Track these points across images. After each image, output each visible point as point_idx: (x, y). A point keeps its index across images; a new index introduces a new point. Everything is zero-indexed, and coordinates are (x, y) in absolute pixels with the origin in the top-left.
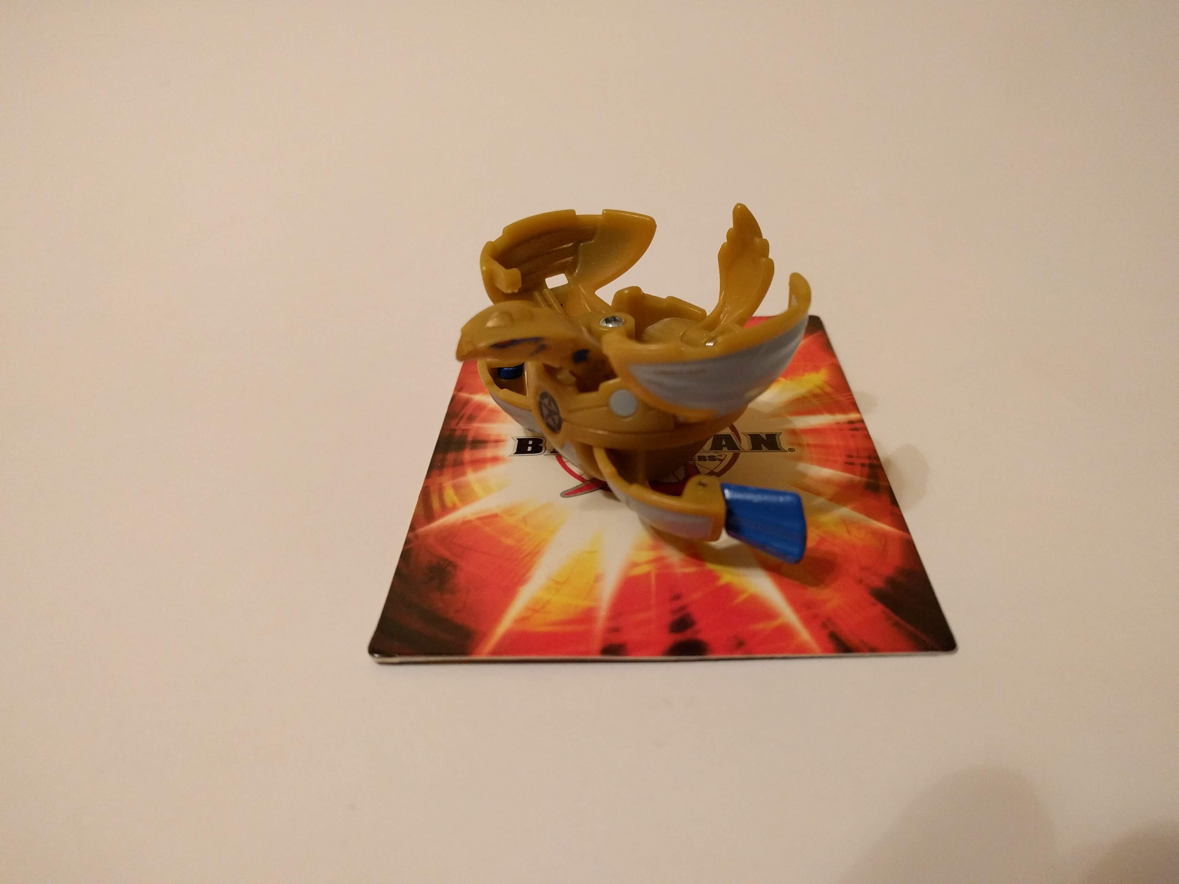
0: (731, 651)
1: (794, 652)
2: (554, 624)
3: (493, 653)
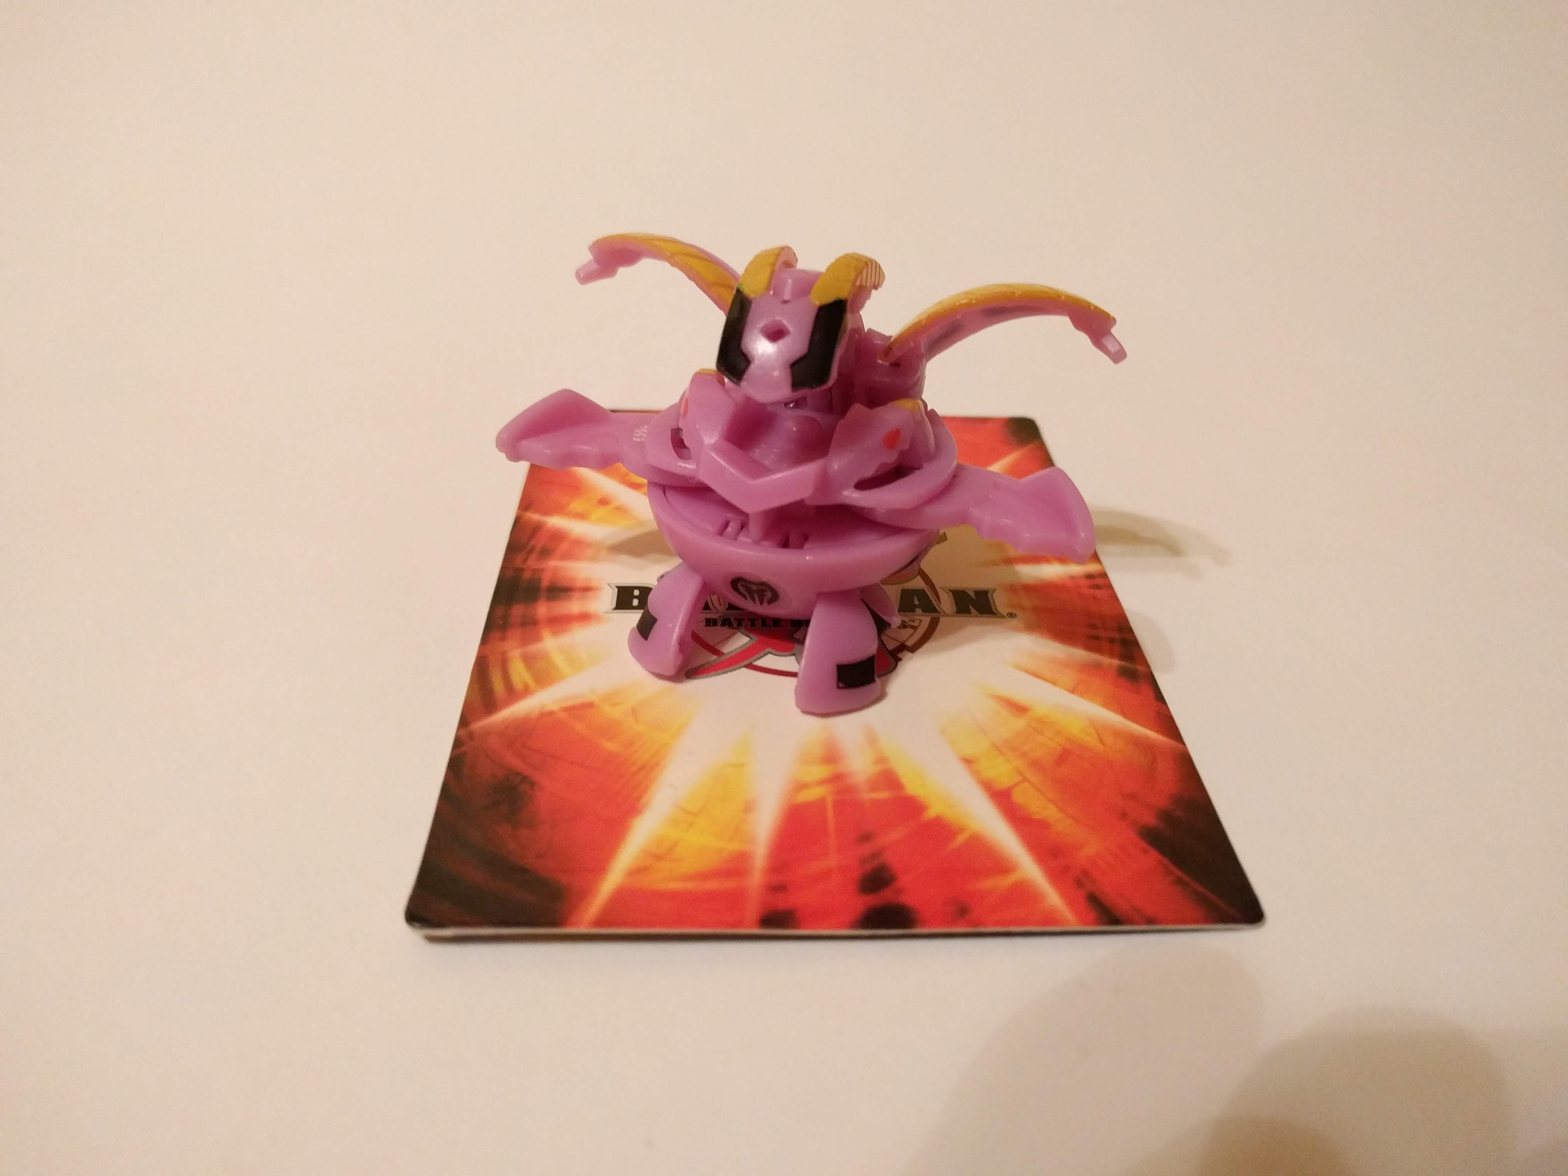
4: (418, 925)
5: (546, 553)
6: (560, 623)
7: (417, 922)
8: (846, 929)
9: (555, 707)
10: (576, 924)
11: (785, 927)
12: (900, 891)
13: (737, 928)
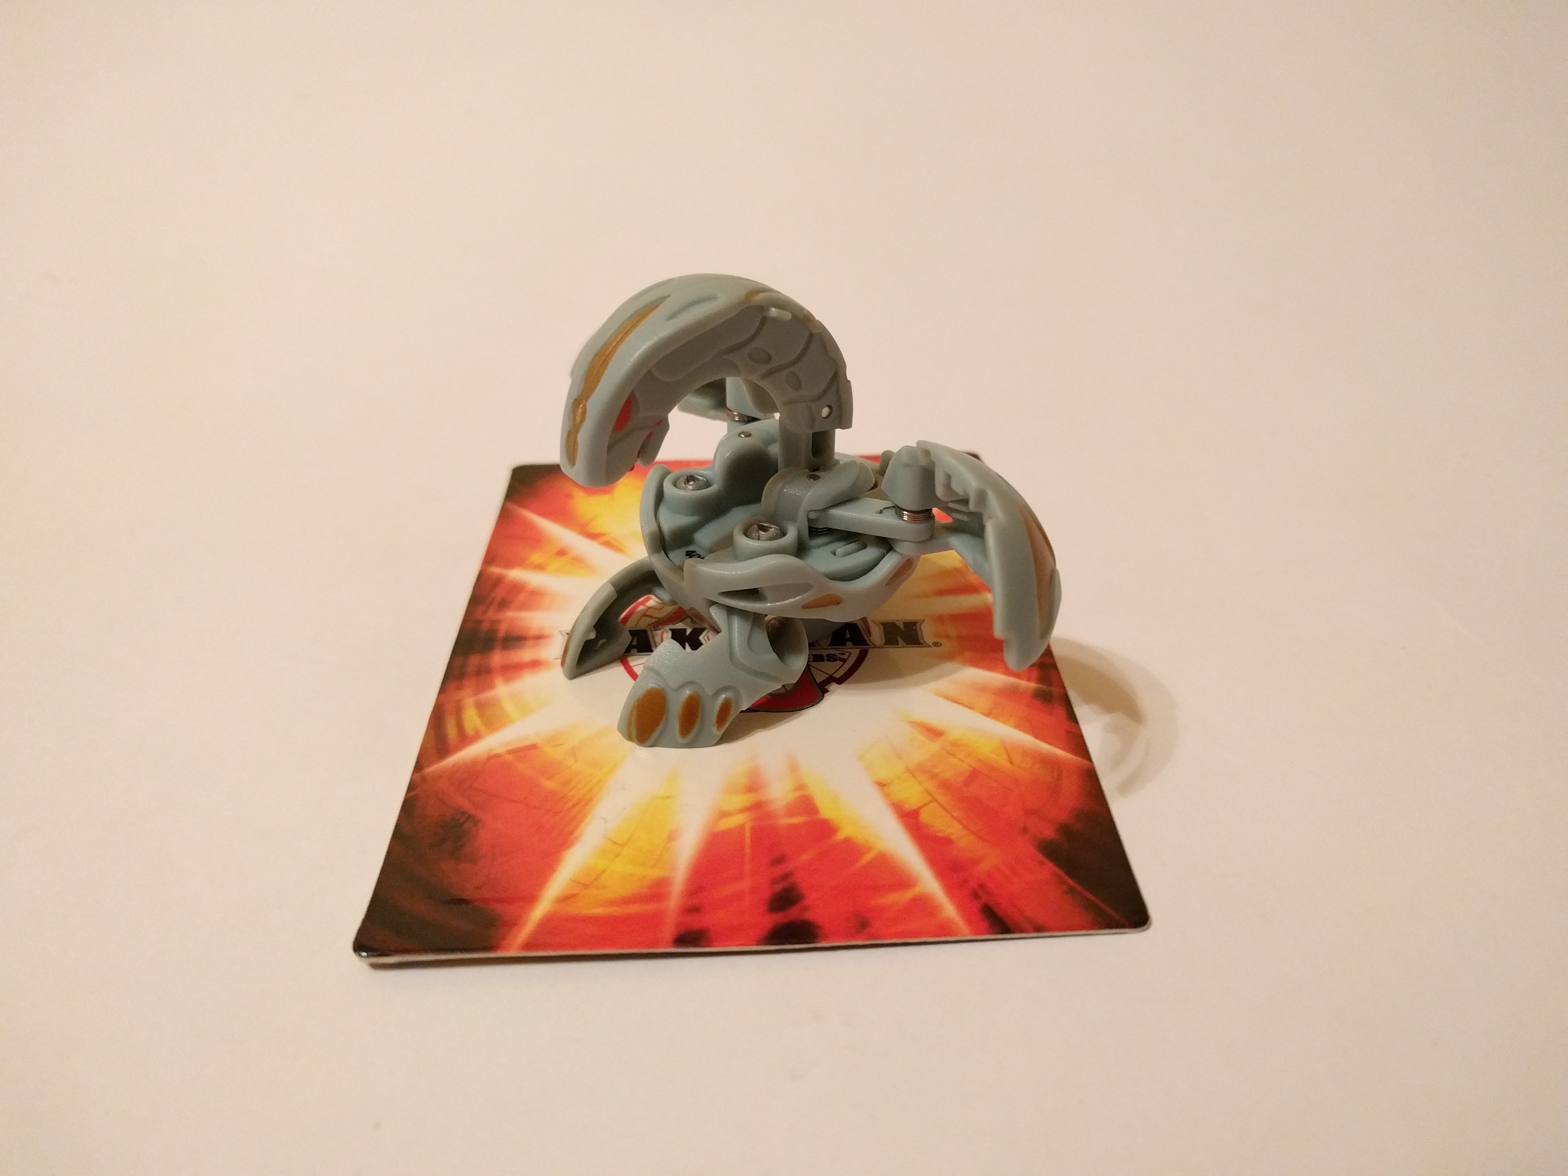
4: (364, 954)
5: (504, 605)
6: (513, 670)
7: (364, 951)
8: (757, 945)
9: (500, 750)
10: (506, 948)
11: (697, 945)
12: (806, 909)
13: (653, 947)
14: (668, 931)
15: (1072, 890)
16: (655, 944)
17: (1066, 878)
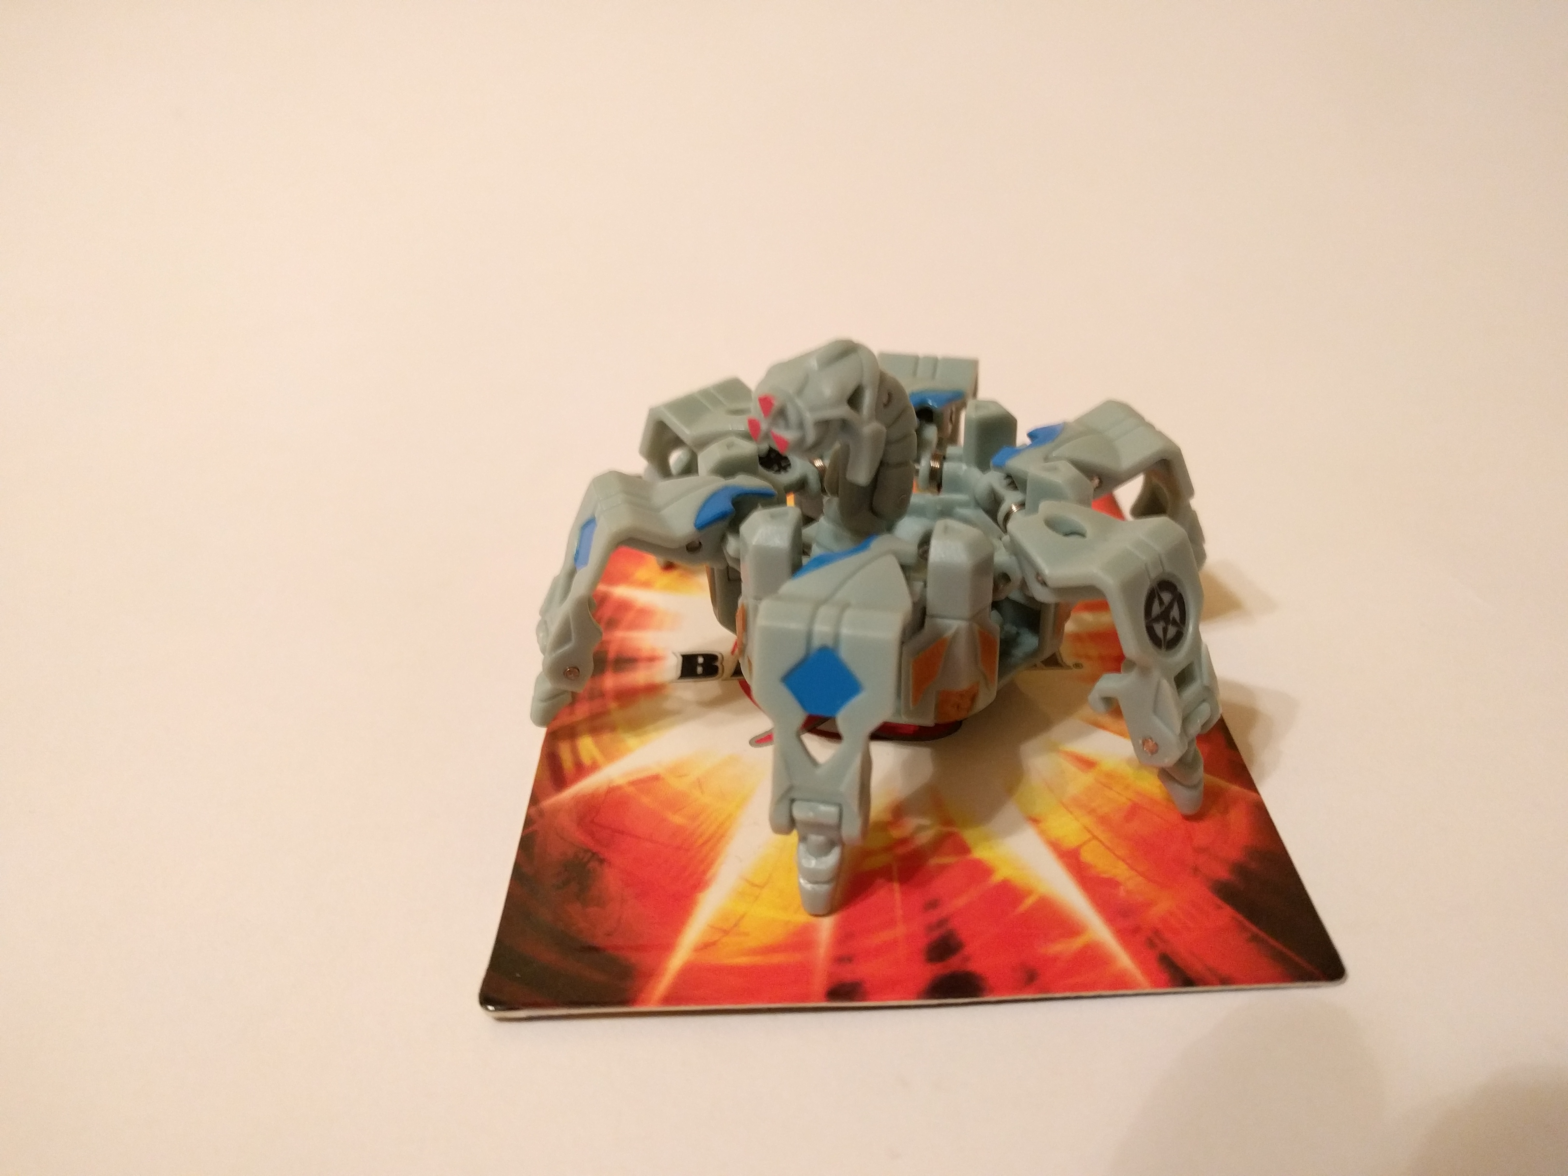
0: (1020, 990)
1: (1110, 989)
2: (754, 952)
3: (667, 999)
4: (491, 1008)
5: (612, 624)
6: (627, 695)
7: (491, 1005)
8: (914, 999)
9: (622, 781)
10: (643, 1002)
11: (851, 999)
12: (966, 959)
13: (803, 1001)
14: (819, 982)
15: (1255, 938)
16: (805, 998)
17: (1247, 924)
